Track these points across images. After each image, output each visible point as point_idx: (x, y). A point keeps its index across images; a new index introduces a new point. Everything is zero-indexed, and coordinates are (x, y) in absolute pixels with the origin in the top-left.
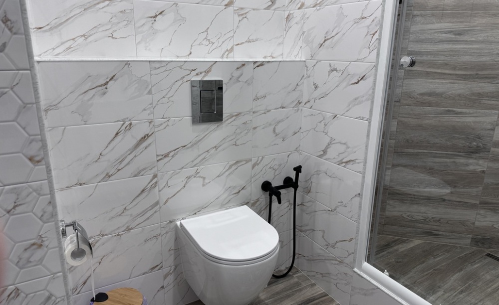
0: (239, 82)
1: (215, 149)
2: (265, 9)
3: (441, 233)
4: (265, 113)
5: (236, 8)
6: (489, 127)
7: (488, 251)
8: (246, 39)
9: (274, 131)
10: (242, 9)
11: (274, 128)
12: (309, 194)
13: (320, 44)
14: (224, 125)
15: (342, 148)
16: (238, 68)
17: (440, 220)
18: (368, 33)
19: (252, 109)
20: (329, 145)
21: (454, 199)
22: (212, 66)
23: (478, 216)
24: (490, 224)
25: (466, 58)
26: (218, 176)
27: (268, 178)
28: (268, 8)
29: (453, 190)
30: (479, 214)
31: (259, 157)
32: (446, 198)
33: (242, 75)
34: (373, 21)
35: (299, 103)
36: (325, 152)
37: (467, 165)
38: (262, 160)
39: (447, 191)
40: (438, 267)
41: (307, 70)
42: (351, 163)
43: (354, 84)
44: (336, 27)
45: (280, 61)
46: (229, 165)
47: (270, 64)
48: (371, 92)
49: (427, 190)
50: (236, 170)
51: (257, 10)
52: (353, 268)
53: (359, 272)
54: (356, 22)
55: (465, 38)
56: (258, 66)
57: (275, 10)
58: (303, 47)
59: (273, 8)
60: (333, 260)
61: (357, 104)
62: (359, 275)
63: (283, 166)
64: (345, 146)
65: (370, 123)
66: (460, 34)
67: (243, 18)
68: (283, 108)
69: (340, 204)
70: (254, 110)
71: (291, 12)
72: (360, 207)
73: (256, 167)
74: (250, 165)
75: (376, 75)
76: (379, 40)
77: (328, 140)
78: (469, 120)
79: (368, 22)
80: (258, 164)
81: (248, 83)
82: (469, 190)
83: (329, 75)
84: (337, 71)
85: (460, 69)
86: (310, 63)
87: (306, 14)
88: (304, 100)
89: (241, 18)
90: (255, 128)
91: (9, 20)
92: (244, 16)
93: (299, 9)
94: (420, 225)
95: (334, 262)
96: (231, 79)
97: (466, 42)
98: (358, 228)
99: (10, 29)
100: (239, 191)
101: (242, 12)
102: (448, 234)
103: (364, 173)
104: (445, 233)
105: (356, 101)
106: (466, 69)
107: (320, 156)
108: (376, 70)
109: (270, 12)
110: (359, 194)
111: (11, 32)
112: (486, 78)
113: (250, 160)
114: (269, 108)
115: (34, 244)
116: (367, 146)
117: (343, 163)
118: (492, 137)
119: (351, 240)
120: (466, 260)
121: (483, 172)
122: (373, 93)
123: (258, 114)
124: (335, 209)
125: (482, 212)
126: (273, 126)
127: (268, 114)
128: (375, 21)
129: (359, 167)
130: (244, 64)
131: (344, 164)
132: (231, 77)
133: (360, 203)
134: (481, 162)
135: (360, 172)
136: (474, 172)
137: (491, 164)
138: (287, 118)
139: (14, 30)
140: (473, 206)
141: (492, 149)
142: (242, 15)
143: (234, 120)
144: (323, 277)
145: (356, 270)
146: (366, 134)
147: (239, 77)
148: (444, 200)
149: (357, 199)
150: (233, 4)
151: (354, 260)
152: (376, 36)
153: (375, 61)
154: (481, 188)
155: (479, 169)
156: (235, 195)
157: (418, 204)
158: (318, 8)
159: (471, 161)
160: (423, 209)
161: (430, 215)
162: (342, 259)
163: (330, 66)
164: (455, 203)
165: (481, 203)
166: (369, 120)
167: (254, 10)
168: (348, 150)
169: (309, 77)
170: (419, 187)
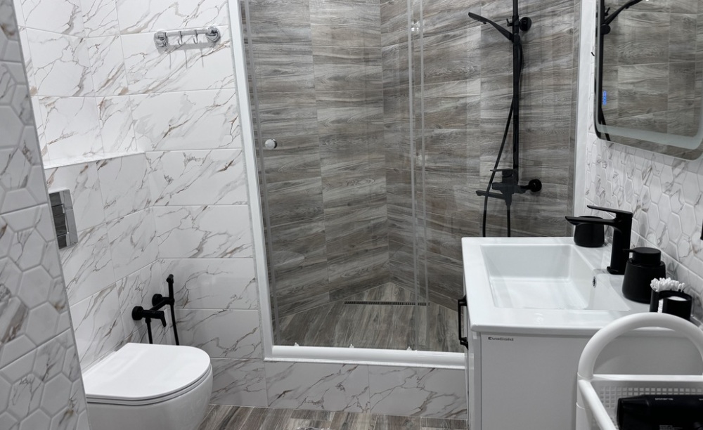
0: (86, 188)
1: (74, 282)
2: (74, 96)
3: (306, 300)
4: (119, 222)
5: (41, 98)
6: (318, 192)
7: (344, 300)
8: (60, 135)
9: (132, 242)
10: (48, 98)
11: (131, 238)
12: (187, 306)
13: (163, 133)
14: (79, 247)
15: (223, 239)
16: (81, 172)
17: (302, 288)
18: (226, 120)
19: (105, 220)
20: (203, 240)
21: (309, 263)
22: (53, 174)
23: (330, 272)
24: (339, 276)
25: (288, 135)
26: (85, 318)
27: (136, 303)
28: (77, 94)
29: (306, 255)
30: (330, 270)
31: (123, 279)
32: (303, 265)
33: (87, 179)
34: (229, 108)
35: (149, 202)
36: (200, 250)
37: (311, 229)
38: (126, 282)
39: (302, 258)
40: (320, 329)
41: (150, 163)
42: (238, 250)
43: (222, 170)
44: (183, 115)
45: (122, 157)
46: (94, 298)
47: (113, 162)
48: (243, 176)
49: (286, 262)
50: (103, 303)
51: (65, 97)
52: (263, 359)
53: (271, 359)
54: (209, 109)
55: (283, 116)
56: (101, 166)
57: (84, 96)
58: (137, 138)
59: (82, 94)
60: (236, 364)
61: (231, 190)
62: (272, 362)
63: (147, 283)
64: (226, 236)
65: (249, 206)
66: (278, 113)
67: (52, 108)
68: (135, 211)
69: (233, 299)
70: (107, 221)
71: (106, 98)
72: (258, 292)
73: (123, 292)
74: (115, 291)
75: (245, 160)
76: (240, 126)
77: (201, 235)
78: (301, 189)
79: (224, 109)
80: (123, 288)
81: (96, 188)
82: (318, 251)
83: (185, 166)
84: (196, 160)
85: (286, 145)
86: (154, 155)
87: (134, 100)
88: (154, 198)
89: (49, 108)
90: (112, 243)
91: (28, 150)
92: (52, 106)
93: (120, 94)
94: (288, 299)
95: (238, 366)
96: (76, 187)
97: (284, 120)
98: (260, 314)
99: (29, 161)
100: (111, 330)
101: (49, 102)
102: (311, 298)
103: (255, 256)
104: (309, 299)
105: (229, 187)
106: (290, 144)
107: (194, 256)
108: (244, 155)
109: (80, 99)
110: (254, 279)
111: (31, 163)
112: (306, 150)
113: (115, 285)
114: (121, 215)
115: (66, 413)
116: (252, 229)
117: (227, 253)
118: (322, 200)
119: (255, 330)
120: (334, 313)
121: (323, 231)
122: (246, 176)
123: (112, 224)
124: (228, 308)
125: (331, 267)
126: (130, 236)
127: (122, 221)
128: (231, 109)
129: (249, 252)
130: (87, 166)
131: (229, 255)
132: (76, 184)
133: (257, 287)
134: (320, 224)
135: (250, 257)
136: (317, 234)
137: (327, 224)
138: (141, 222)
139: (33, 161)
140: (324, 265)
141: (325, 210)
142: (49, 105)
143: (89, 238)
144: (227, 391)
145: (266, 359)
146: (248, 218)
147: (85, 183)
148: (301, 267)
149: (254, 284)
150: (37, 92)
151: (263, 349)
152: (237, 122)
153: (241, 146)
154: (325, 246)
155: (320, 230)
156: (107, 337)
157: (282, 279)
158: (152, 94)
159: (313, 225)
160: (287, 282)
161: (294, 287)
162: (248, 357)
163: (185, 156)
164: (310, 267)
165: (328, 260)
166: (248, 203)
167: (62, 98)
168: (231, 238)
169: (155, 170)
170: (279, 262)
